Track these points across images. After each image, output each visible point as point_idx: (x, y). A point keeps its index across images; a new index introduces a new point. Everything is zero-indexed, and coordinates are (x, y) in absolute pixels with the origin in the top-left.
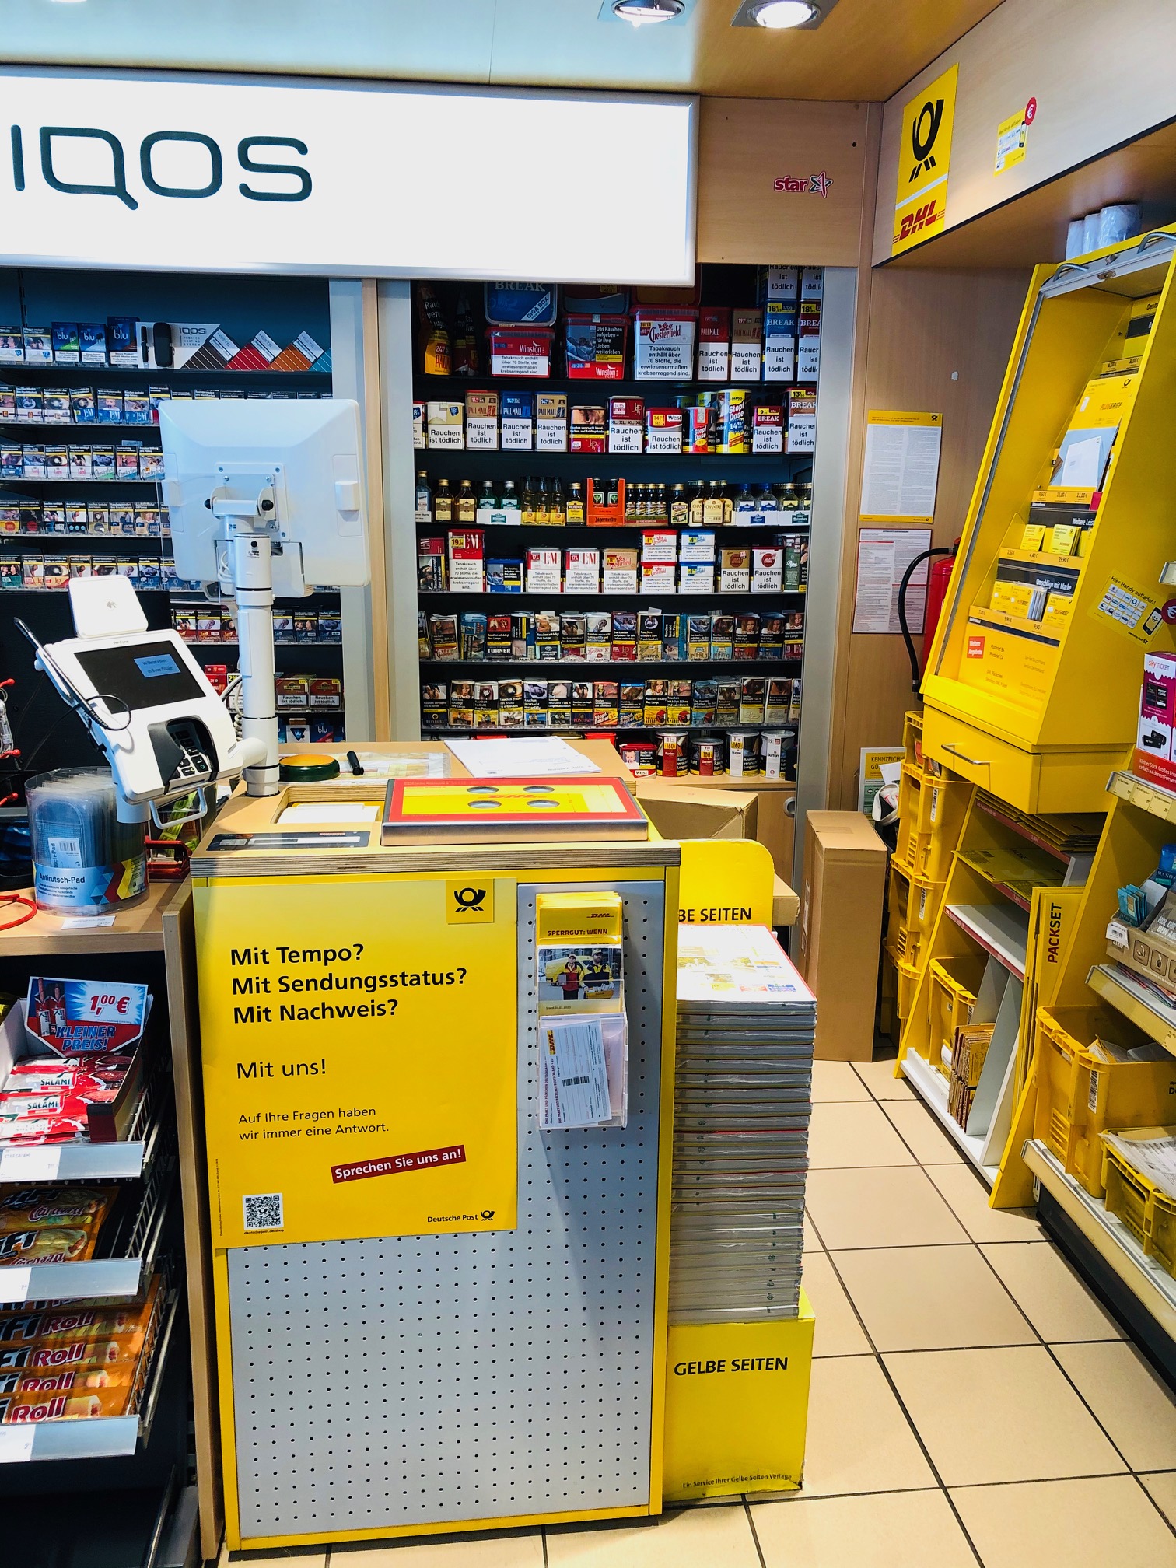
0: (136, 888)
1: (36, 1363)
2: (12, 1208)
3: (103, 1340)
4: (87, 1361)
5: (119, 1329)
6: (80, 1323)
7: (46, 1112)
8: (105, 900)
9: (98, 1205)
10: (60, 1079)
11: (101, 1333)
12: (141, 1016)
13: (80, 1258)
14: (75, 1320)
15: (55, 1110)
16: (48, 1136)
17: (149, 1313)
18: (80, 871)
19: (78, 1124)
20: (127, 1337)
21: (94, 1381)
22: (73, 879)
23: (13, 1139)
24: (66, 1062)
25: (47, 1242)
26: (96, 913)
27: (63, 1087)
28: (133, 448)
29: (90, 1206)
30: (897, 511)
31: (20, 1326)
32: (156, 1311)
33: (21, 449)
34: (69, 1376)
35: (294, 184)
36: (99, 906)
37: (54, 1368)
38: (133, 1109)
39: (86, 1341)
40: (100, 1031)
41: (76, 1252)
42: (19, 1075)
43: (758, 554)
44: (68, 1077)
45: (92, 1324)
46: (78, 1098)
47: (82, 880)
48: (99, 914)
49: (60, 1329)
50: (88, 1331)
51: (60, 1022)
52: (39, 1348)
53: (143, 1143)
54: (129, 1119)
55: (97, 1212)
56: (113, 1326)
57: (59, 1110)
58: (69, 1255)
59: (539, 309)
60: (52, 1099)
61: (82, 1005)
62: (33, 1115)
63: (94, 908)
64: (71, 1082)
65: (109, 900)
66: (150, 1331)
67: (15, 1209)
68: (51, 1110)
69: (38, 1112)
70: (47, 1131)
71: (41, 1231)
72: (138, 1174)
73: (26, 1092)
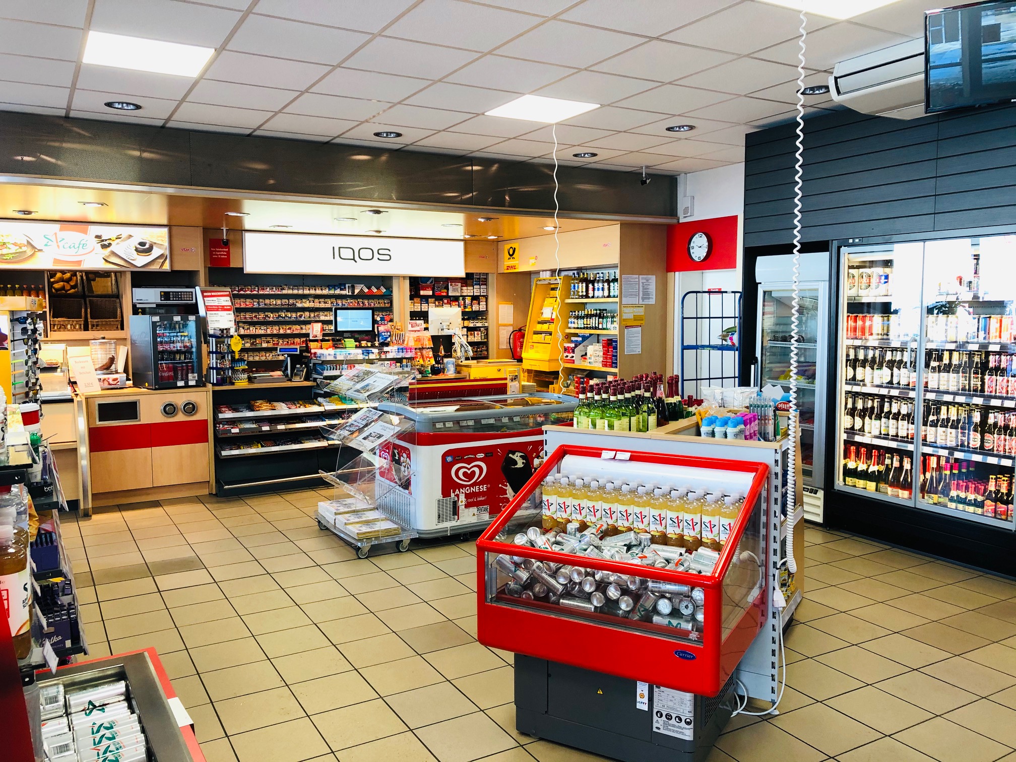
30: (506, 322)
33: (320, 313)
35: (388, 257)
43: (476, 332)
59: (430, 281)
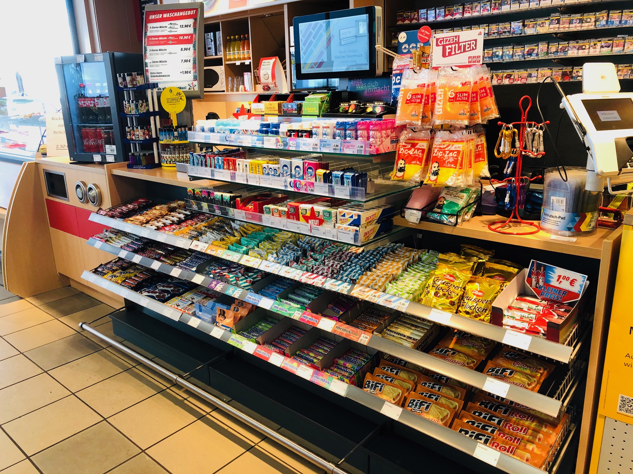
0: (591, 227)
1: (505, 427)
2: (506, 357)
3: (536, 431)
4: (527, 437)
5: (544, 430)
6: (527, 419)
7: (528, 320)
8: (573, 230)
9: (544, 370)
10: (537, 308)
11: (537, 428)
12: (581, 290)
13: (532, 390)
14: (525, 417)
15: (532, 320)
16: (527, 331)
17: (560, 429)
18: (563, 214)
19: (542, 330)
20: (548, 436)
21: (530, 447)
22: (559, 217)
23: (512, 327)
24: (541, 301)
25: (519, 378)
26: (568, 235)
27: (537, 312)
28: (623, 38)
29: (540, 369)
31: (502, 408)
32: (564, 429)
33: (568, 44)
34: (519, 439)
36: (570, 232)
37: (512, 433)
38: (569, 331)
39: (528, 428)
40: (559, 292)
41: (531, 387)
42: (519, 301)
44: (541, 308)
45: (533, 422)
46: (543, 318)
47: (564, 218)
48: (569, 236)
49: (518, 417)
50: (531, 424)
51: (541, 283)
52: (507, 421)
53: (572, 348)
54: (566, 335)
55: (543, 373)
56: (542, 427)
57: (534, 321)
58: (527, 386)
60: (531, 315)
61: (553, 278)
62: (522, 319)
63: (567, 233)
64: (541, 311)
65: (576, 230)
66: (560, 438)
67: (507, 358)
68: (530, 320)
69: (524, 319)
70: (527, 328)
71: (517, 371)
72: (567, 362)
73: (521, 309)
